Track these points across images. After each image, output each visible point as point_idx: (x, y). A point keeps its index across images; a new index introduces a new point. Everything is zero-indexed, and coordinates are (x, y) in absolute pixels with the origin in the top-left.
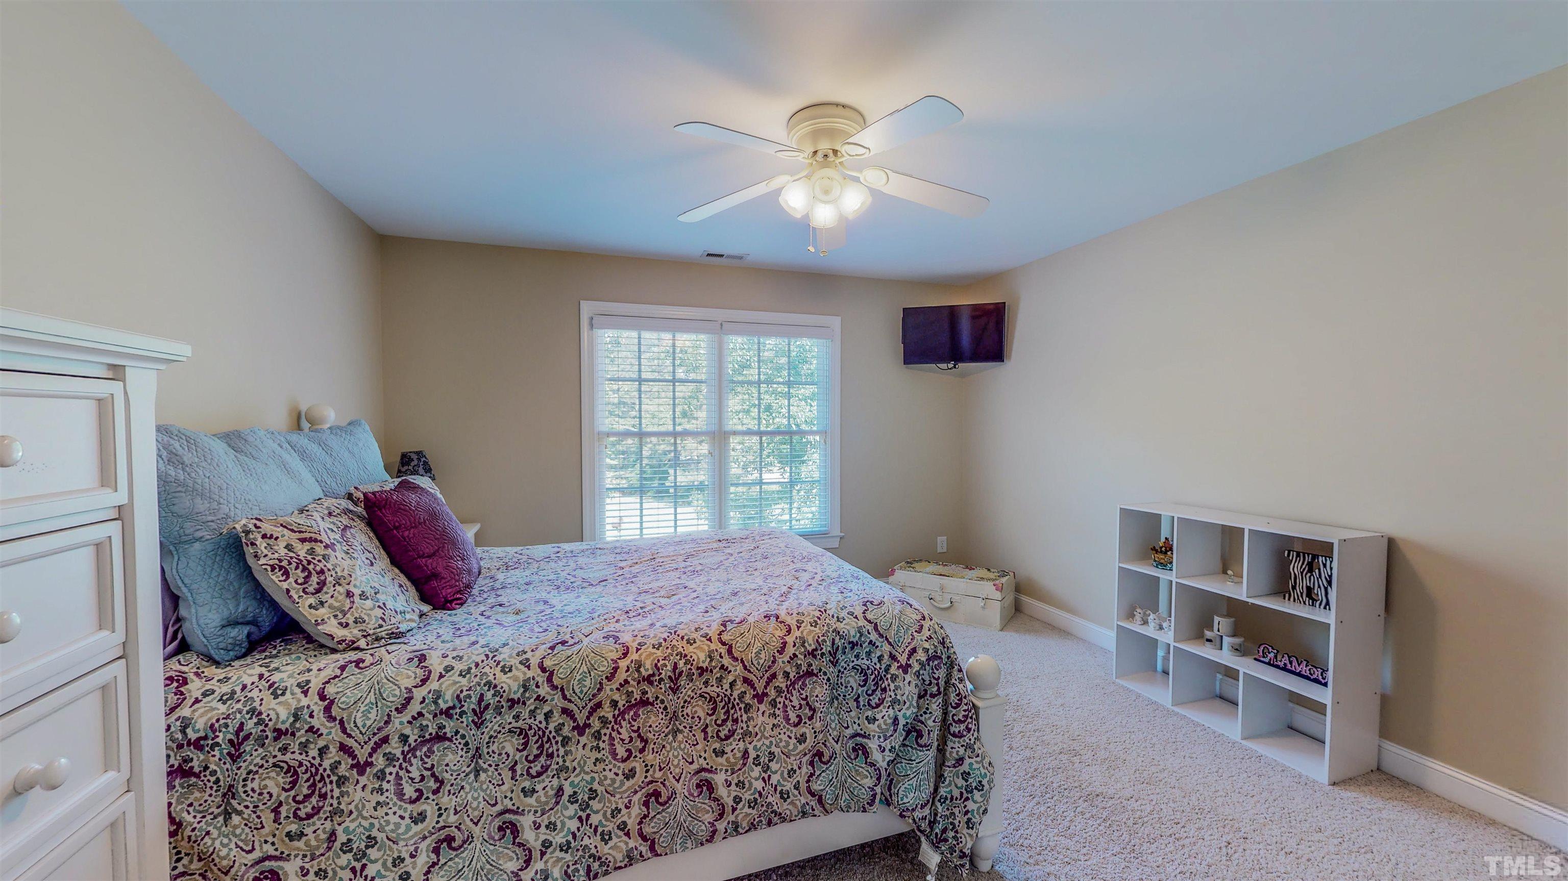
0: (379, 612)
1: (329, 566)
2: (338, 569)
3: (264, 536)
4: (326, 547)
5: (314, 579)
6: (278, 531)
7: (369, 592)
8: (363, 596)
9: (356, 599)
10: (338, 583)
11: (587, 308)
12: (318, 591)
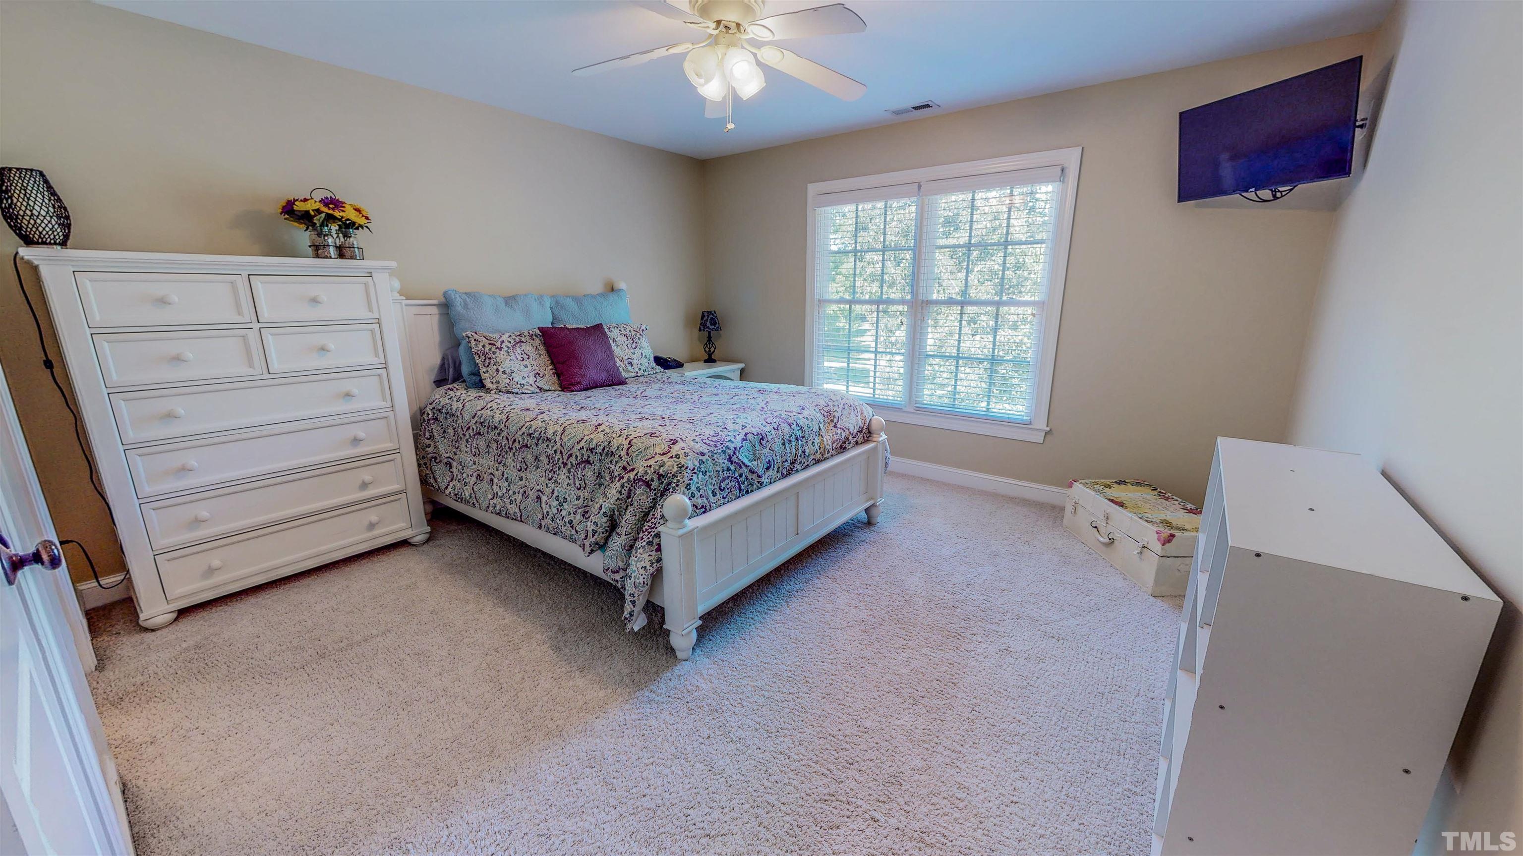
0: (508, 381)
1: (494, 356)
2: (498, 359)
3: (475, 340)
4: (497, 348)
5: (487, 361)
6: (480, 339)
7: (508, 371)
8: (504, 372)
9: (500, 373)
10: (495, 364)
11: (813, 189)
12: (488, 366)
